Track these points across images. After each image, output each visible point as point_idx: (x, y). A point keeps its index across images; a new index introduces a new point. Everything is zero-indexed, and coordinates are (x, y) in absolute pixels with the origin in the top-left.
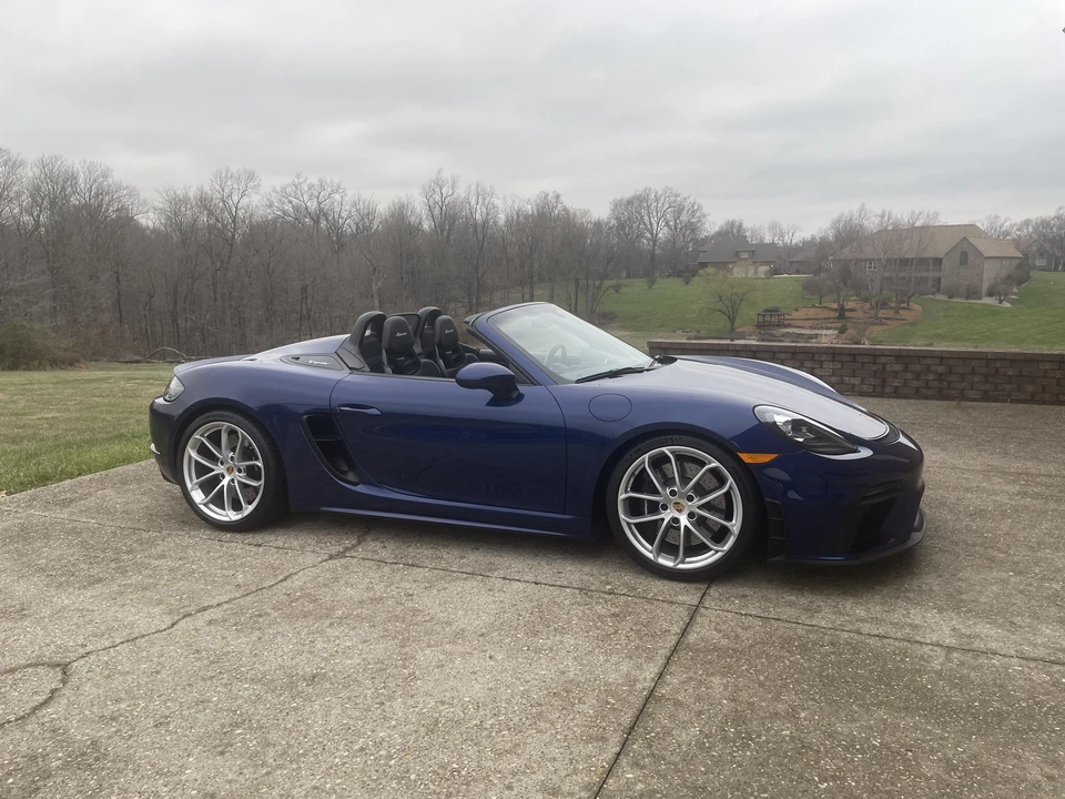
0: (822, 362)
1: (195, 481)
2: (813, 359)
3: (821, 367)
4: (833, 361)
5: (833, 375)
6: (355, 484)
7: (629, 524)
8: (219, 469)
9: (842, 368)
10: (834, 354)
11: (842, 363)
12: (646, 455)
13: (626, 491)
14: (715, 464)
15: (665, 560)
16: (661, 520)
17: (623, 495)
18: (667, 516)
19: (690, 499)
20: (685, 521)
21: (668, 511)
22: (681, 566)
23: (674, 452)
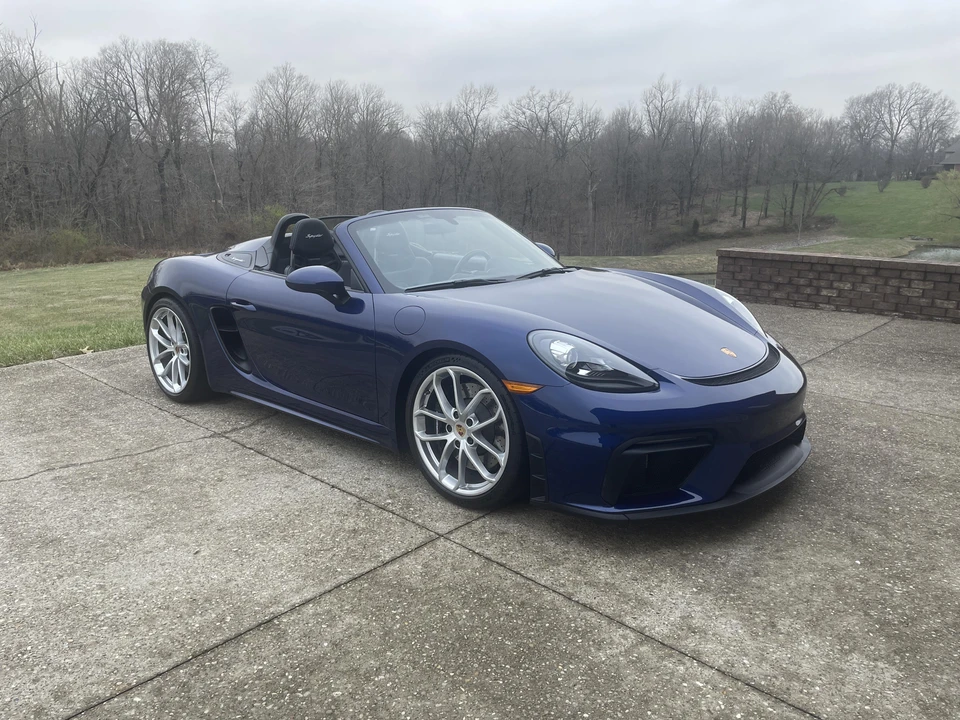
0: (911, 280)
1: (158, 354)
2: (900, 277)
3: (909, 287)
4: (924, 280)
5: (923, 296)
6: (248, 373)
7: (423, 443)
8: (171, 348)
9: (934, 289)
10: (926, 272)
11: (935, 282)
12: (434, 373)
13: (421, 407)
14: (488, 389)
15: (449, 482)
16: (446, 441)
17: (417, 411)
18: (451, 437)
19: (470, 423)
20: (464, 445)
21: (452, 433)
22: (460, 491)
23: (456, 373)
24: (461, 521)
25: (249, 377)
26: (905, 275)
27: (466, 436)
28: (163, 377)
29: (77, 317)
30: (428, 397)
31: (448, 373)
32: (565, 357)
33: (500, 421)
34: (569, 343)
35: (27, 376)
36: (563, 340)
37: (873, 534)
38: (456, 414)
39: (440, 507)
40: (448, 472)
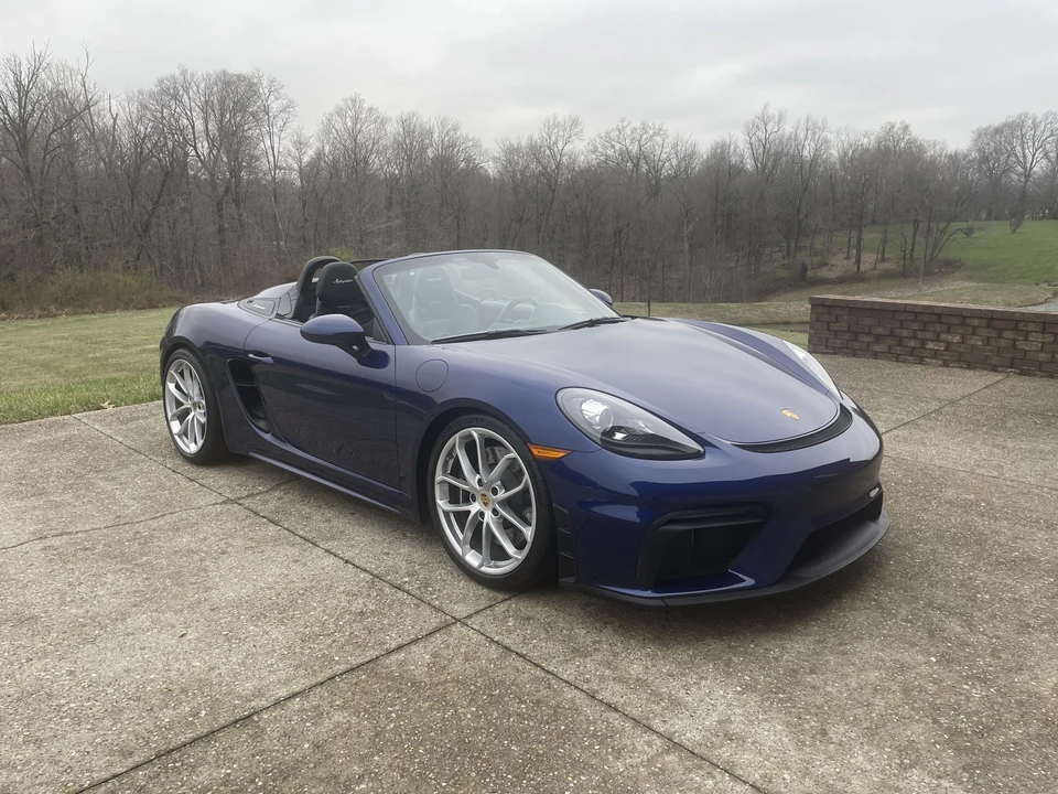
0: (1028, 332)
1: (175, 411)
2: (1016, 329)
3: (1026, 340)
4: (1043, 332)
5: (1042, 351)
6: (266, 432)
7: (446, 514)
8: (188, 404)
9: (1054, 342)
10: (1045, 323)
11: (1055, 334)
12: (457, 435)
13: (444, 472)
14: (514, 454)
15: (473, 559)
16: (470, 512)
17: (439, 477)
18: (475, 508)
19: (495, 492)
20: (489, 517)
21: (476, 503)
22: (484, 569)
23: (480, 435)
24: (483, 603)
25: (268, 437)
26: (1021, 326)
27: (491, 506)
28: (180, 436)
29: (119, 368)
30: (451, 462)
31: (471, 435)
32: (598, 418)
33: (526, 491)
34: (603, 402)
35: (38, 433)
36: (597, 400)
37: (955, 626)
38: (480, 482)
39: (463, 586)
40: (472, 548)
